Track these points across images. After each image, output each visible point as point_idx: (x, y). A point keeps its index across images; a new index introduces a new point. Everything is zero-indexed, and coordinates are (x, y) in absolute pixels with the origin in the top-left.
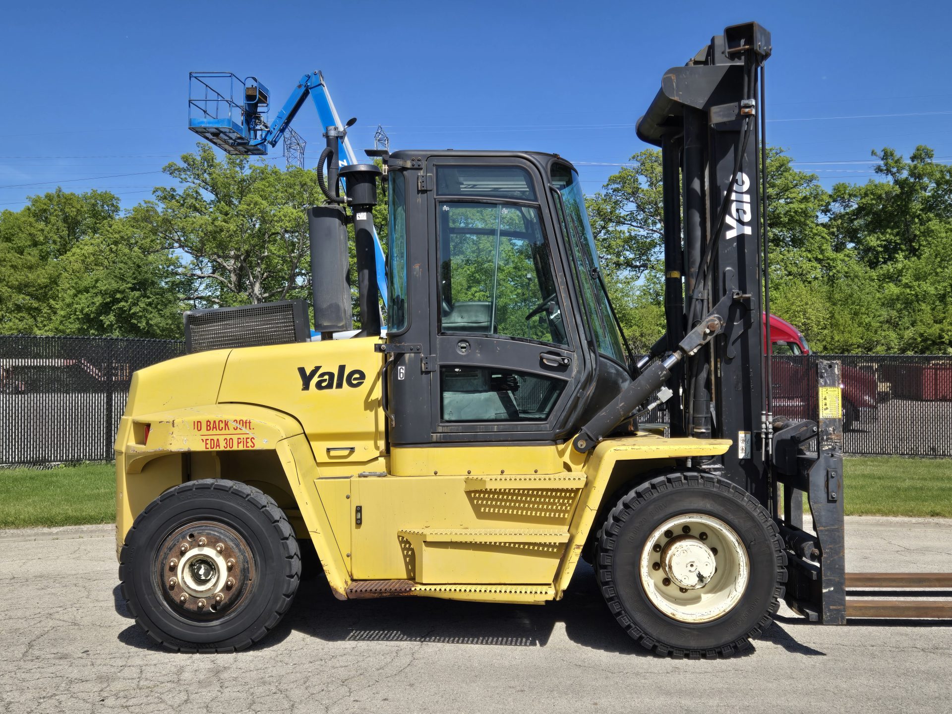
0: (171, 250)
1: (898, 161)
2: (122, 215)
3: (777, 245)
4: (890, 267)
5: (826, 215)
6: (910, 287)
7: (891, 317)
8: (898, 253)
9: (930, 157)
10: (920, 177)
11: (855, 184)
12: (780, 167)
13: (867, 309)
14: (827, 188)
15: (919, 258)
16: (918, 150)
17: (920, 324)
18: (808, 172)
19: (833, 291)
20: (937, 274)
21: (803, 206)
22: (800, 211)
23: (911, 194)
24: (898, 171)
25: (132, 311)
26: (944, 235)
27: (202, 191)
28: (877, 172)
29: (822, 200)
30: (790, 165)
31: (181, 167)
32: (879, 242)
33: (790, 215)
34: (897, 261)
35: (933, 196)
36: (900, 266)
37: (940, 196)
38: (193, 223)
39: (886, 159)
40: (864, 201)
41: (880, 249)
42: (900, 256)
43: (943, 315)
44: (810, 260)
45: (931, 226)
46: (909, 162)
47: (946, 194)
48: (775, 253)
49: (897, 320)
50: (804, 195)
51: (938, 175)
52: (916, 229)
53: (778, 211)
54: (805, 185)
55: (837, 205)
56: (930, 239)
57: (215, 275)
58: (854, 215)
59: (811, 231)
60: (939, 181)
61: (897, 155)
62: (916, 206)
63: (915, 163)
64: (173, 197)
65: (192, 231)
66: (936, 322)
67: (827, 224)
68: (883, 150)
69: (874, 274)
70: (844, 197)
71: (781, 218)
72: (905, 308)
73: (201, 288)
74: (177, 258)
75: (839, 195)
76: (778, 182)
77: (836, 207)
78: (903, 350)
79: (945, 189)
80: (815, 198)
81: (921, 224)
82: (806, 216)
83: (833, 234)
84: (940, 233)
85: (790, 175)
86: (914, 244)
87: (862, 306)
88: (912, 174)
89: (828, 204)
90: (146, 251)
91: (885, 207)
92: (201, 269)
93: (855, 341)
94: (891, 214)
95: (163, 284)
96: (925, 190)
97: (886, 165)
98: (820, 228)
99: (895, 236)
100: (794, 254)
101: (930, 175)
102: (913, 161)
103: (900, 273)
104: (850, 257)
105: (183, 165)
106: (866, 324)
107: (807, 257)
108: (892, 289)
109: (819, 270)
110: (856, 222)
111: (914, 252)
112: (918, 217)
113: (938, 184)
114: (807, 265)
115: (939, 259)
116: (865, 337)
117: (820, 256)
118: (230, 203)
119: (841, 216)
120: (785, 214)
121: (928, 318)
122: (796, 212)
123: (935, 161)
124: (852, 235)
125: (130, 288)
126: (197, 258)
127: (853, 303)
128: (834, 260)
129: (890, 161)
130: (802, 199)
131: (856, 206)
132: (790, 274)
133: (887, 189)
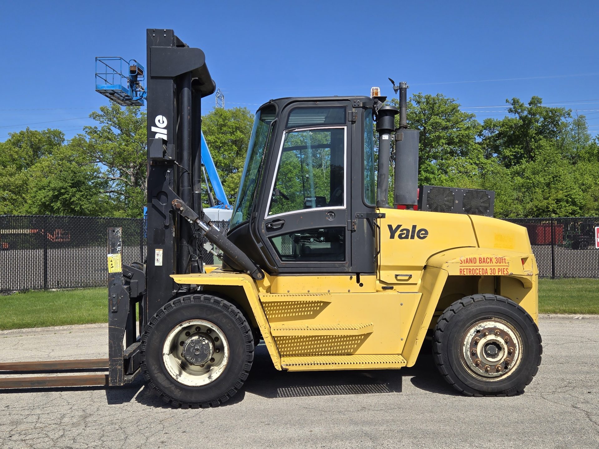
0: (96, 163)
1: (521, 106)
2: (66, 143)
3: (453, 156)
4: (518, 167)
5: (480, 137)
6: (530, 179)
7: (519, 196)
8: (522, 160)
9: (540, 103)
10: (534, 114)
11: (497, 119)
12: (453, 110)
13: (505, 192)
14: (481, 122)
15: (534, 161)
16: (533, 99)
17: (535, 200)
18: (469, 112)
19: (485, 182)
20: (545, 170)
21: (467, 132)
22: (465, 135)
23: (530, 124)
24: (522, 111)
25: (72, 200)
26: (549, 148)
27: (112, 128)
28: (509, 112)
29: (478, 129)
30: (459, 108)
31: (100, 114)
32: (511, 153)
33: (460, 138)
34: (522, 164)
35: (542, 126)
36: (523, 166)
37: (547, 125)
38: (107, 147)
39: (514, 104)
40: (502, 129)
41: (512, 157)
42: (524, 161)
43: (549, 195)
44: (471, 164)
45: (541, 143)
46: (528, 106)
47: (550, 124)
48: (451, 160)
49: (522, 198)
50: (467, 126)
51: (545, 113)
52: (533, 145)
53: (452, 136)
54: (468, 120)
55: (487, 131)
56: (540, 151)
57: (122, 178)
58: (497, 137)
59: (472, 147)
60: (545, 117)
61: (521, 102)
62: (532, 131)
63: (531, 106)
64: (96, 132)
65: (107, 151)
66: (544, 199)
67: (481, 142)
68: (513, 99)
69: (508, 171)
70: (490, 127)
71: (454, 139)
72: (527, 191)
73: (114, 185)
74: (99, 169)
75: (488, 126)
76: (452, 118)
77: (486, 133)
78: (526, 216)
79: (549, 121)
80: (474, 128)
81: (535, 142)
82: (469, 138)
83: (484, 148)
84: (546, 147)
85: (459, 114)
86: (532, 154)
87: (502, 190)
88: (530, 113)
89: (481, 131)
90: (80, 164)
91: (514, 132)
92: (113, 175)
93: (498, 211)
94: (518, 136)
95: (90, 183)
96: (538, 122)
97: (514, 108)
98: (477, 145)
99: (520, 150)
100: (462, 160)
101: (541, 113)
102: (530, 105)
103: (524, 170)
104: (494, 162)
105: (102, 113)
106: (504, 201)
107: (470, 162)
108: (519, 180)
109: (476, 170)
110: (498, 142)
111: (532, 158)
112: (534, 138)
113: (545, 119)
114: (469, 167)
115: (546, 162)
116: (504, 208)
117: (478, 162)
118: (128, 135)
119: (489, 138)
120: (457, 137)
121: (540, 197)
122: (463, 136)
123: (542, 105)
124: (496, 149)
125: (70, 186)
126: (110, 168)
127: (497, 189)
128: (485, 164)
129: (516, 106)
130: (466, 129)
131: (498, 132)
132: (460, 172)
133: (515, 122)
